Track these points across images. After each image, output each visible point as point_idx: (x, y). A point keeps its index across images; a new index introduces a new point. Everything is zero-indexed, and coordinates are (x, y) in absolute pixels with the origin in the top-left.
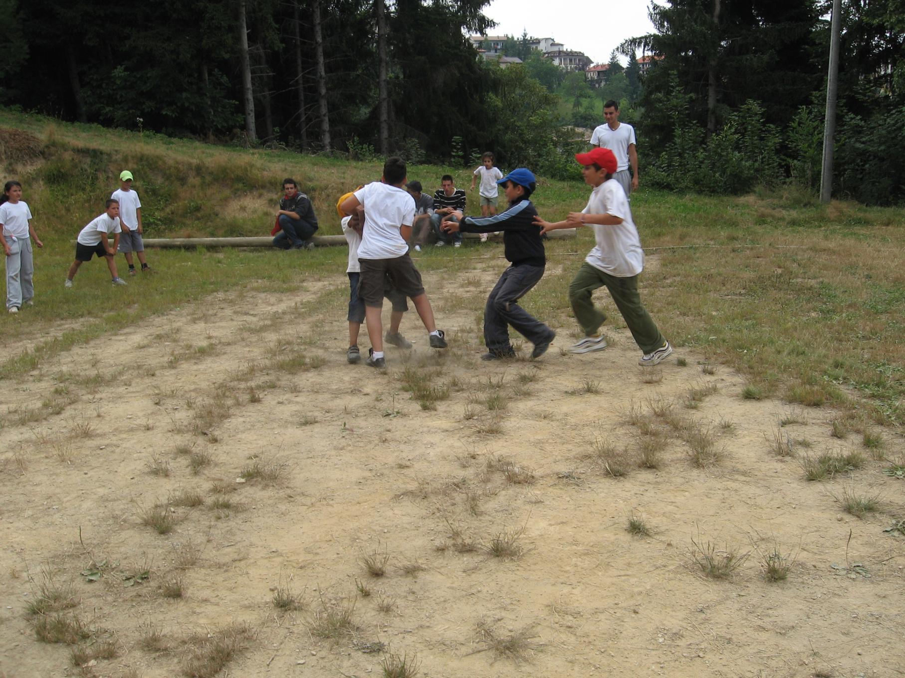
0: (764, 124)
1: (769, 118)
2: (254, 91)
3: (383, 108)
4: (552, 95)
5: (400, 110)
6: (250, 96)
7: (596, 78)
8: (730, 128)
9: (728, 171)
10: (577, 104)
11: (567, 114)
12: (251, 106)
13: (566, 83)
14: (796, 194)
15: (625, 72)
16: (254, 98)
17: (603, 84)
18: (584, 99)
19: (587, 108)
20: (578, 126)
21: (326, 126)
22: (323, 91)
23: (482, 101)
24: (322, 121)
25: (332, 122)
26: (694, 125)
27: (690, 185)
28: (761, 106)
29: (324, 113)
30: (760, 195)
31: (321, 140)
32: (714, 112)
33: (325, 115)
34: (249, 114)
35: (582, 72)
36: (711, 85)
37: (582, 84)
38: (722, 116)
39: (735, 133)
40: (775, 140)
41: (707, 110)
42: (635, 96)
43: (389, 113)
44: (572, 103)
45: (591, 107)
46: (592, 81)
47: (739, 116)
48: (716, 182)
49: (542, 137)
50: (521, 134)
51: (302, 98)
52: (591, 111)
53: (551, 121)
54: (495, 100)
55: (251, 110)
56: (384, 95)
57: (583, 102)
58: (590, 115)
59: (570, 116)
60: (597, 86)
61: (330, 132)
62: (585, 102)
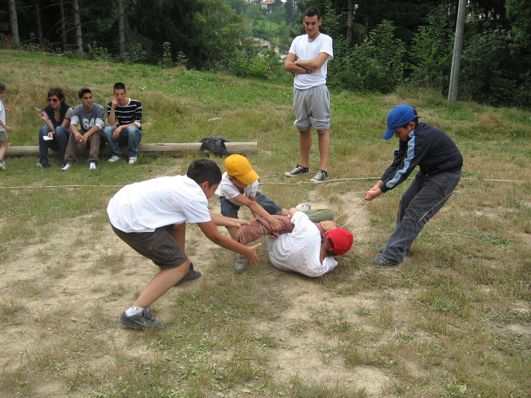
0: (393, 38)
1: (397, 34)
2: (17, 5)
3: (121, 21)
4: (239, 16)
5: (133, 22)
6: (13, 9)
7: (266, 8)
8: (368, 41)
9: (368, 73)
10: (255, 24)
11: (249, 29)
12: (14, 16)
13: (249, 10)
14: (430, 96)
15: (284, 5)
16: (17, 10)
17: (271, 12)
18: (260, 21)
19: (261, 26)
20: (256, 37)
21: (79, 33)
22: (77, 8)
23: (191, 18)
24: (76, 29)
25: (84, 30)
26: (341, 37)
27: (339, 82)
28: (394, 24)
29: (77, 23)
30: (401, 95)
31: (76, 44)
32: (352, 29)
33: (78, 25)
34: (13, 22)
35: (258, 4)
36: (349, 10)
37: (259, 11)
38: (358, 33)
39: (371, 45)
40: (401, 50)
41: (347, 27)
42: (289, 20)
43: (125, 24)
44: (253, 23)
45: (264, 26)
46: (264, 10)
47: (376, 32)
48: (358, 80)
49: (230, 44)
50: (218, 41)
51: (63, 12)
52: (263, 27)
53: (239, 33)
54: (201, 18)
55: (15, 20)
56: (122, 12)
57: (259, 23)
58: (263, 30)
59: (251, 31)
60: (267, 13)
61: (83, 37)
62: (260, 22)
